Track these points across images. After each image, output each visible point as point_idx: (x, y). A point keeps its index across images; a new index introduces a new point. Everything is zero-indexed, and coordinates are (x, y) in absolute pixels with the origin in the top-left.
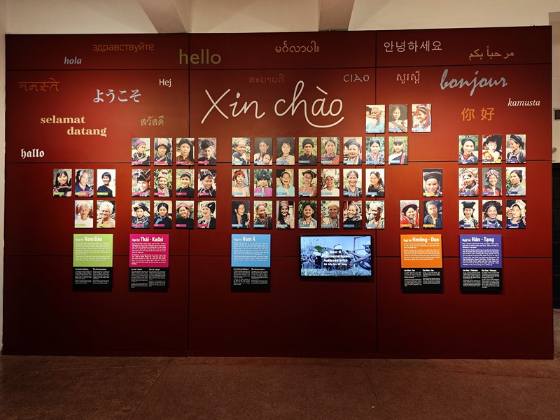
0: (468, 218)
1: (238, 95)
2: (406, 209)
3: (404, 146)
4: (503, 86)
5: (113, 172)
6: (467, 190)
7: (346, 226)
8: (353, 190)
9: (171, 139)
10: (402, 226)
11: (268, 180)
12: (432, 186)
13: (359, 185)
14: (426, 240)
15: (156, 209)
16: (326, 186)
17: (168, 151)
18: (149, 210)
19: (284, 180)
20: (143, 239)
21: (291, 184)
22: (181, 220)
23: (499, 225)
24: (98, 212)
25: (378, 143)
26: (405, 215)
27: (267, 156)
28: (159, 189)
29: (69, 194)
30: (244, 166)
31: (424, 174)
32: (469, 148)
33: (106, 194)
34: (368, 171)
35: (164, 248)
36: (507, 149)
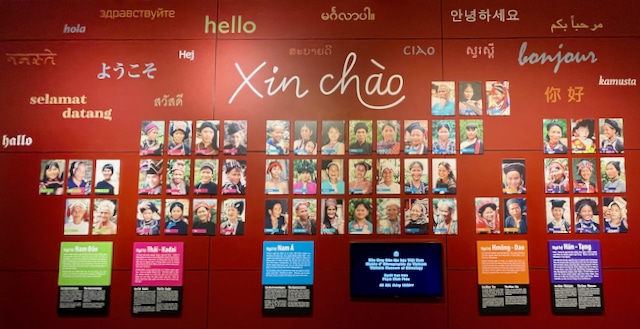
0: (557, 219)
1: (276, 69)
2: (482, 210)
3: (478, 132)
4: (593, 61)
5: (116, 164)
6: (555, 185)
7: (409, 230)
8: (417, 186)
9: (190, 123)
10: (479, 230)
11: (311, 173)
12: (513, 181)
13: (425, 179)
14: (508, 248)
15: (168, 209)
16: (383, 180)
17: (186, 137)
18: (159, 211)
19: (331, 173)
20: (150, 249)
21: (340, 178)
22: (199, 224)
23: (595, 228)
24: (95, 214)
25: (447, 127)
26: (482, 216)
27: (311, 144)
28: (173, 185)
29: (60, 191)
30: (281, 156)
31: (503, 166)
32: (556, 135)
33: (107, 191)
34: (436, 162)
35: (177, 260)
36: (601, 136)
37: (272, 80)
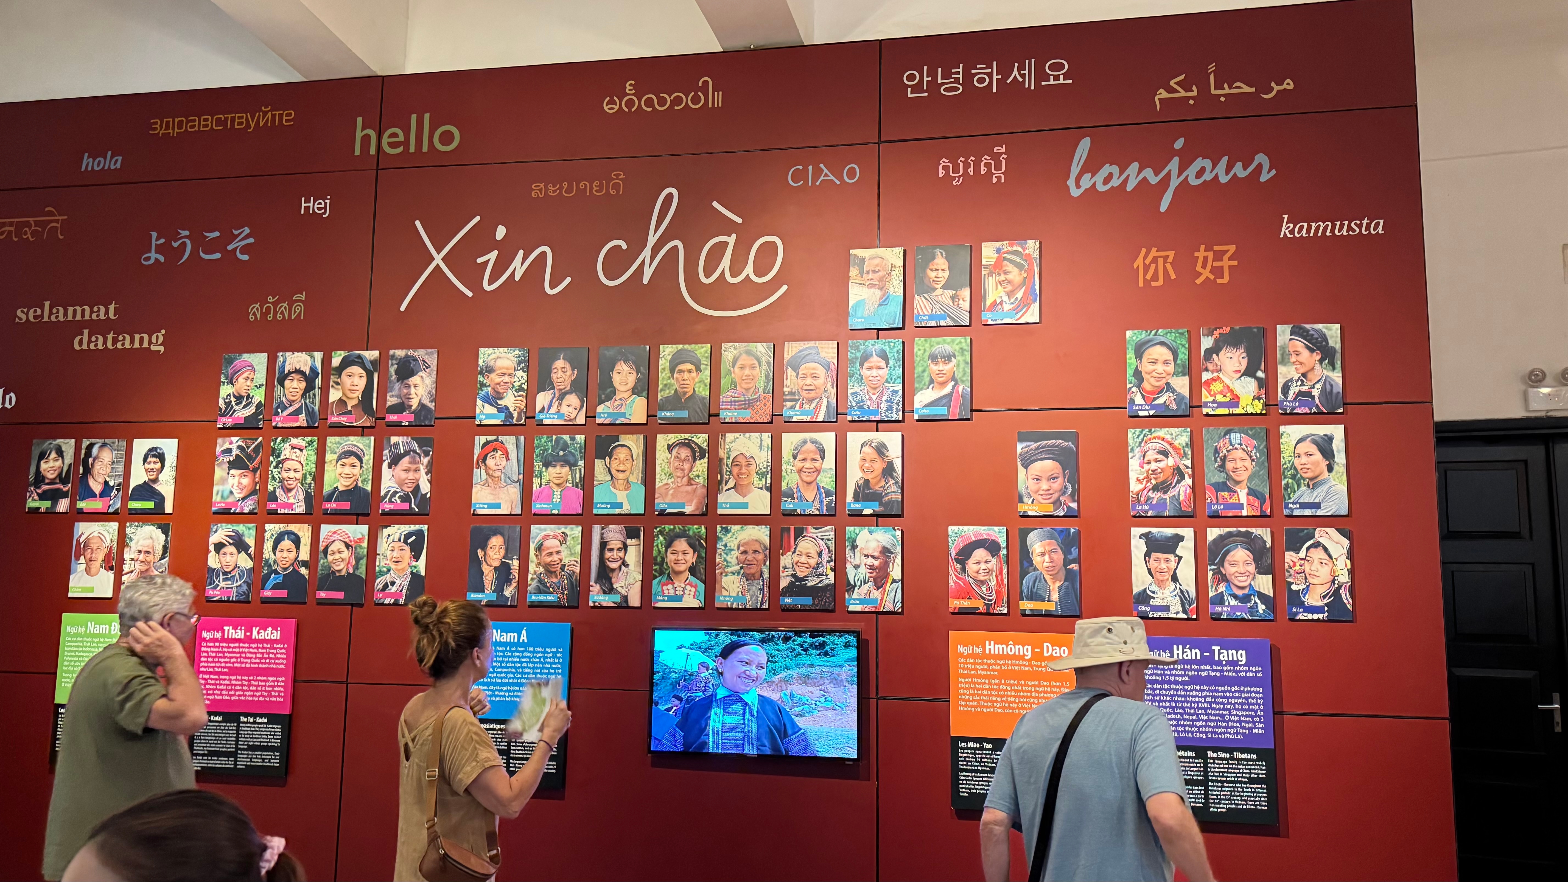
0: (1160, 584)
1: (501, 232)
2: (965, 554)
3: (960, 366)
4: (1264, 177)
5: (170, 447)
6: (1156, 496)
8: (810, 495)
10: (955, 604)
11: (572, 465)
12: (1044, 485)
13: (827, 481)
14: (1027, 651)
15: (268, 546)
16: (731, 484)
17: (310, 387)
18: (252, 550)
19: (615, 465)
20: (230, 632)
21: (636, 477)
22: (332, 580)
23: (1262, 608)
24: (127, 556)
25: (884, 356)
26: (964, 569)
27: (573, 400)
28: (279, 493)
29: (63, 505)
30: (507, 427)
31: (1020, 447)
32: (1160, 368)
33: (150, 505)
34: (854, 439)
35: (281, 657)
36: (1281, 369)
37: (493, 256)
